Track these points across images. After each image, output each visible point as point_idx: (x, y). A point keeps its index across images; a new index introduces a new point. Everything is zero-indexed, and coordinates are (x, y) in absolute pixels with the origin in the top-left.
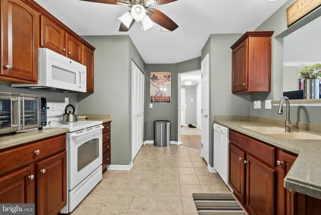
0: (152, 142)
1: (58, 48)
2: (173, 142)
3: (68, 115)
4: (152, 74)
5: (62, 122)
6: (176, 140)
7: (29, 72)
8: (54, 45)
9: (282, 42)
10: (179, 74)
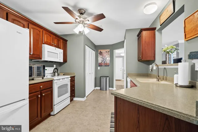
0: (99, 88)
1: (50, 43)
2: (110, 89)
3: (55, 73)
4: (99, 51)
5: (52, 76)
6: (113, 87)
7: (38, 55)
8: (48, 42)
9: (161, 33)
10: (114, 50)
